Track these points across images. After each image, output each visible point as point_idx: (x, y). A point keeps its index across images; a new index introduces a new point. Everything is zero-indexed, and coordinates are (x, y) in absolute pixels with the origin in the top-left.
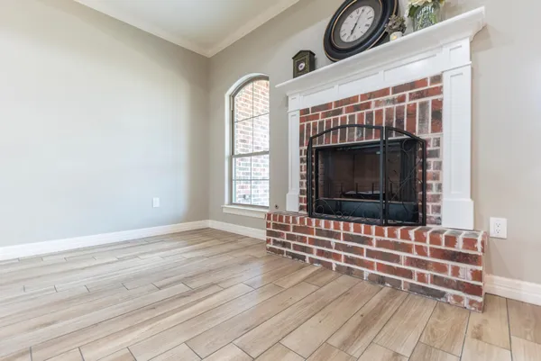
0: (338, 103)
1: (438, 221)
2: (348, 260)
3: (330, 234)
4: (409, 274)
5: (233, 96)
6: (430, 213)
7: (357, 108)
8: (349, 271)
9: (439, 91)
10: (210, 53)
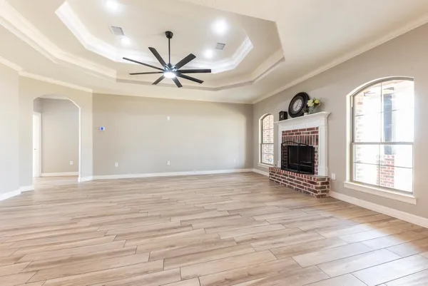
0: (293, 131)
1: (317, 174)
2: (290, 183)
3: (286, 175)
4: (303, 188)
5: (262, 119)
6: (315, 171)
7: (298, 134)
8: (290, 187)
9: (317, 132)
10: (254, 103)
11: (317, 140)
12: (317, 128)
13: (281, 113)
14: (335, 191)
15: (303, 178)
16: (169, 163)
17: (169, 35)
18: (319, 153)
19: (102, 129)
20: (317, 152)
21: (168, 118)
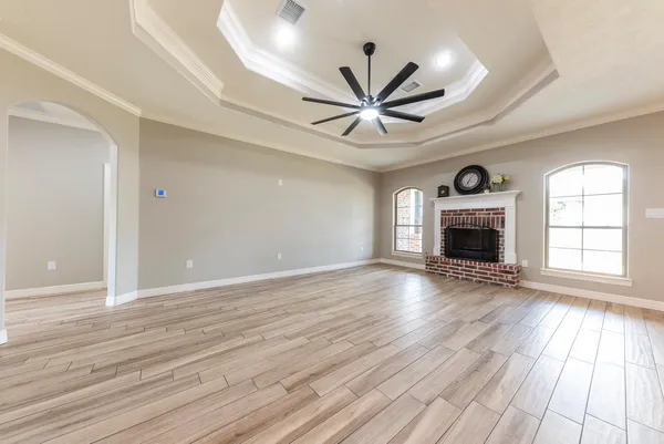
0: (461, 211)
1: (503, 261)
2: (467, 275)
3: (459, 265)
4: (490, 279)
6: (500, 258)
7: (470, 214)
8: (467, 280)
9: (503, 214)
11: (503, 222)
12: (503, 209)
13: (441, 188)
14: (527, 280)
15: (492, 267)
16: (280, 257)
17: (369, 49)
18: (506, 238)
19: (161, 193)
20: (502, 236)
21: (280, 182)
